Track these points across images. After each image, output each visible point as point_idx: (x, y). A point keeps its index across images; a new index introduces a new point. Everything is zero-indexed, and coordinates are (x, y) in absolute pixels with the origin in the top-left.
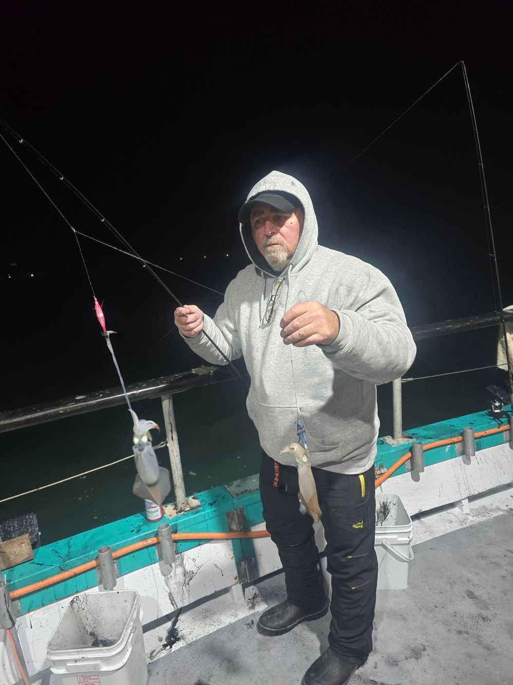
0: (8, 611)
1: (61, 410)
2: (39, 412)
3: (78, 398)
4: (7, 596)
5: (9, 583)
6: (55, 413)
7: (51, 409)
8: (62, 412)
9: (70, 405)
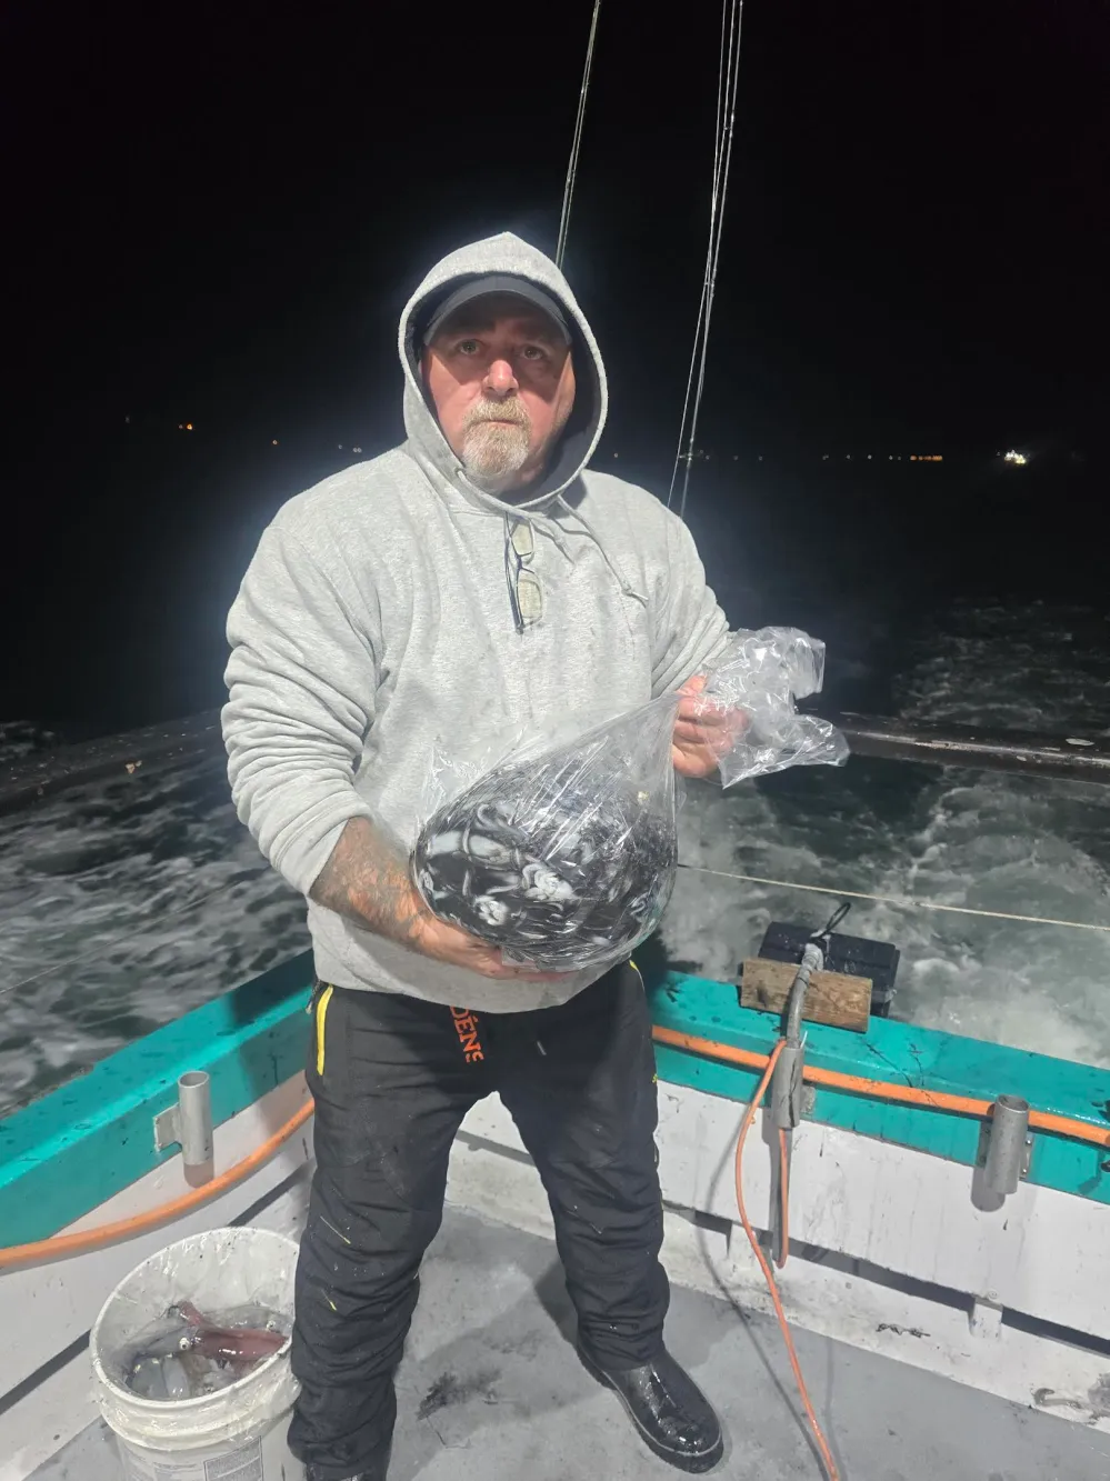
0: (790, 1097)
1: (1021, 755)
2: (971, 742)
3: (1072, 741)
4: (797, 1068)
5: (807, 1049)
6: (1007, 755)
7: (1001, 745)
8: (1024, 759)
9: (1046, 751)
